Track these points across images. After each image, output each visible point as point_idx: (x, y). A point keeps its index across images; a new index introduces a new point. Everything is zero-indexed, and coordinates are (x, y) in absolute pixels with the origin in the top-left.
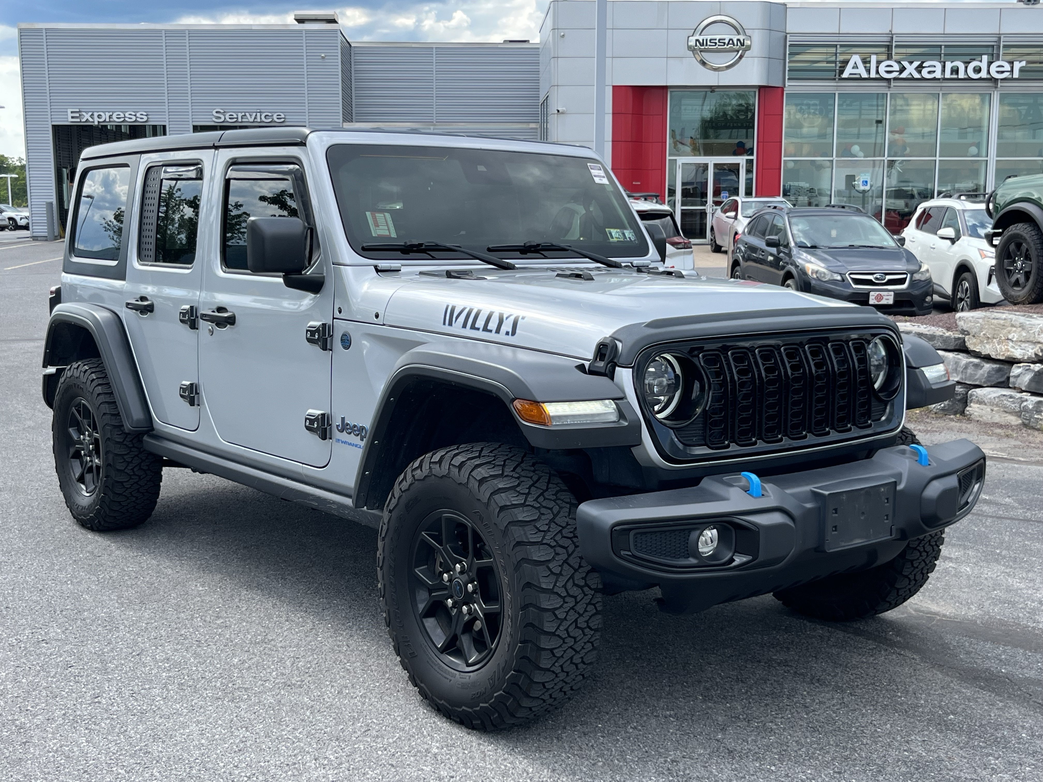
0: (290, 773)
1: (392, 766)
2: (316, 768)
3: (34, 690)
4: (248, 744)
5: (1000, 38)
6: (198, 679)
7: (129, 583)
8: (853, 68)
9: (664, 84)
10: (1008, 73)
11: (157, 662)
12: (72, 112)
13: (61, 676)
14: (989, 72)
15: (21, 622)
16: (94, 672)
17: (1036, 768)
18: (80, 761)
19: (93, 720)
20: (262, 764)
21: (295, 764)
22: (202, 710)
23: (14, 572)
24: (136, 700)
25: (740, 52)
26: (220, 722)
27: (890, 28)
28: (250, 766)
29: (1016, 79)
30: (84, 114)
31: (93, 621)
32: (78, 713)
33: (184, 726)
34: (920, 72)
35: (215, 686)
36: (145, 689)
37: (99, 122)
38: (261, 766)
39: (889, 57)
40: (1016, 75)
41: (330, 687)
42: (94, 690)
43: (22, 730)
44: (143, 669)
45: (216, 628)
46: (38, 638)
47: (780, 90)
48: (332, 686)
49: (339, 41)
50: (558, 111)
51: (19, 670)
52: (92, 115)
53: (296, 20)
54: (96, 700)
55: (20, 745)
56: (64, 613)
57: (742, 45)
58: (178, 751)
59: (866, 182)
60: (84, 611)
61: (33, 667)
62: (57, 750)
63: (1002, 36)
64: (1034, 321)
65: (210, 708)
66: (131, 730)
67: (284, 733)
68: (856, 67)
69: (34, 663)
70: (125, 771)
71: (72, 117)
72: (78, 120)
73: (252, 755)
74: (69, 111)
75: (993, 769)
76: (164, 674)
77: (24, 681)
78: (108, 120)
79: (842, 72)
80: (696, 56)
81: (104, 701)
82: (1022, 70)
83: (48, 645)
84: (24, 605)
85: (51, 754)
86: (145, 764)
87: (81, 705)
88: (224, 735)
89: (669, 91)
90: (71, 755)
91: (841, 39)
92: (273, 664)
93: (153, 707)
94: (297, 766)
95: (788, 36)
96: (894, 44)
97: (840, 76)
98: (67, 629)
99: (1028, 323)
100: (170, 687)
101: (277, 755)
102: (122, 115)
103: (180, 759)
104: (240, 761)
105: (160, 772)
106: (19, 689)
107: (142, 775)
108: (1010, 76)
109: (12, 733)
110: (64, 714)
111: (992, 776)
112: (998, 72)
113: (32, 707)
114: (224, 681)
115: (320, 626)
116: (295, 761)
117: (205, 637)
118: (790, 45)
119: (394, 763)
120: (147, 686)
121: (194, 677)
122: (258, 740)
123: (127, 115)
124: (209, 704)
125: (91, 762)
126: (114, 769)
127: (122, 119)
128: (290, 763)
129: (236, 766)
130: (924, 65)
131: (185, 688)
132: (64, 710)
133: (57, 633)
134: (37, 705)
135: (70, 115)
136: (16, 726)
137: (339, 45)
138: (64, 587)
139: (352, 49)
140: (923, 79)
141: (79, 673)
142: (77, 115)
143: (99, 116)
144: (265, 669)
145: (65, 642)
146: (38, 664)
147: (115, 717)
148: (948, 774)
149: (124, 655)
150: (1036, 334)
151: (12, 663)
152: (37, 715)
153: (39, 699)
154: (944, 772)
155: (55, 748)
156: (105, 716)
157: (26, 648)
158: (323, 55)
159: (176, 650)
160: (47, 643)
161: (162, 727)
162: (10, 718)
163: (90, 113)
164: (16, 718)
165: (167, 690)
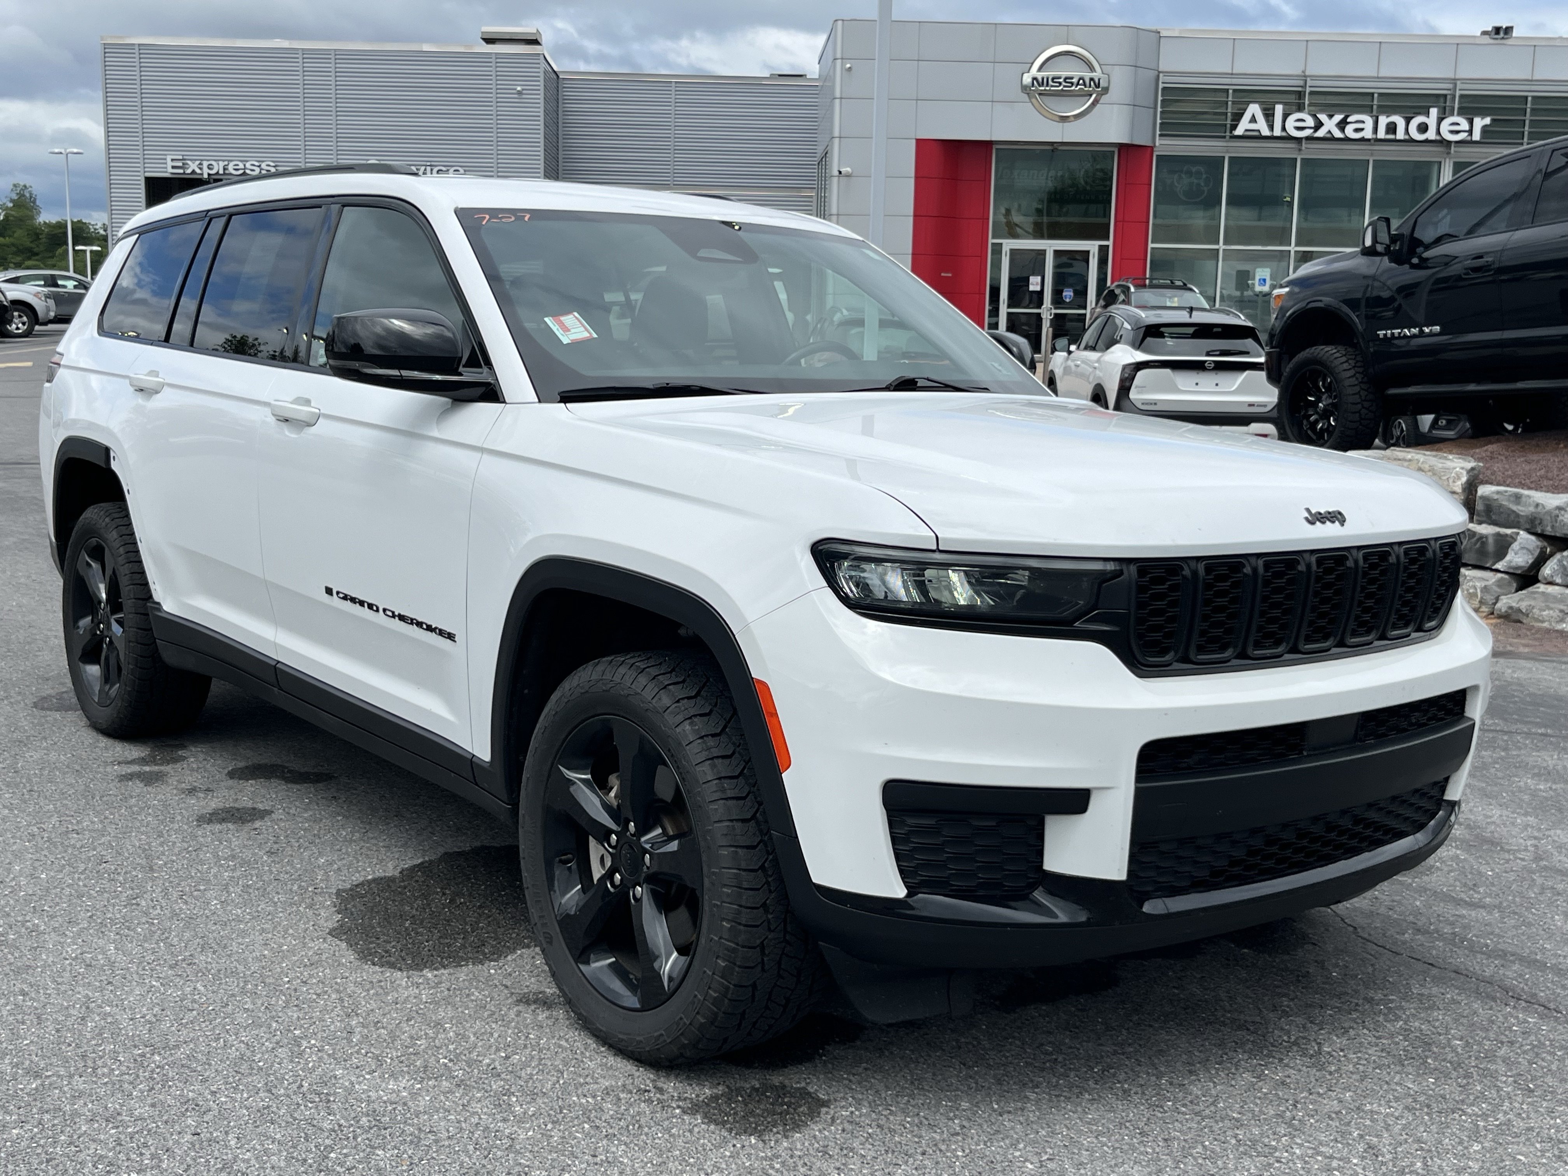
0: (372, 992)
1: (506, 987)
2: (407, 987)
3: (55, 887)
4: (324, 957)
5: (1455, 85)
6: (271, 880)
7: (195, 766)
8: (1250, 122)
9: (988, 139)
10: (1466, 134)
11: (219, 858)
12: (172, 160)
13: (92, 872)
14: (1438, 132)
15: (48, 807)
16: (135, 869)
17: (1340, 1011)
18: (104, 971)
19: (127, 924)
20: (339, 981)
21: (380, 981)
22: (270, 917)
23: (46, 748)
24: (186, 903)
25: (1094, 96)
26: (291, 931)
27: (1302, 68)
28: (323, 983)
29: (1476, 142)
30: (189, 162)
31: (142, 809)
32: (109, 916)
33: (243, 933)
34: (1342, 130)
35: (291, 890)
36: (199, 890)
37: (209, 175)
38: (336, 983)
39: (1300, 108)
40: (1477, 136)
41: (441, 894)
42: (133, 889)
43: (34, 934)
44: (200, 868)
45: (302, 822)
46: (67, 828)
47: (1149, 149)
48: (444, 894)
49: (542, 70)
50: (840, 172)
51: (37, 864)
52: (200, 164)
53: (484, 39)
54: (134, 902)
55: (29, 950)
56: (105, 799)
57: (1098, 86)
58: (232, 963)
59: (1264, 280)
60: (131, 797)
61: (56, 862)
62: (76, 957)
63: (1458, 82)
64: (1449, 464)
65: (281, 915)
66: (175, 936)
67: (372, 946)
68: (1253, 120)
69: (59, 856)
70: (161, 984)
71: (173, 167)
72: (181, 171)
73: (328, 971)
74: (169, 158)
75: (1283, 1011)
76: (226, 874)
77: (43, 876)
78: (221, 172)
79: (1234, 127)
80: (1034, 100)
81: (143, 903)
82: (1485, 130)
83: (80, 836)
84: (54, 788)
85: (68, 962)
86: (188, 976)
87: (114, 906)
88: (295, 945)
89: (995, 147)
90: (94, 963)
91: (1235, 81)
92: (369, 866)
93: (206, 911)
94: (382, 984)
95: (1161, 75)
96: (1308, 90)
97: (1231, 132)
98: (106, 818)
99: (1440, 465)
100: (232, 889)
101: (359, 971)
102: (241, 166)
103: (232, 972)
104: (311, 976)
105: (205, 986)
106: (35, 886)
107: (182, 989)
108: (1469, 138)
109: (21, 937)
110: (91, 917)
111: (1280, 1019)
112: (1452, 132)
113: (50, 907)
114: (303, 884)
115: (438, 823)
116: (381, 978)
117: (286, 832)
118: (1164, 89)
119: (509, 984)
120: (202, 888)
121: (265, 878)
122: (337, 954)
123: (248, 165)
124: (280, 910)
125: (117, 972)
126: (147, 981)
127: (241, 172)
128: (375, 981)
129: (305, 982)
130: (1349, 120)
131: (251, 891)
132: (91, 911)
133: (93, 822)
134: (58, 904)
135: (170, 164)
136: (27, 929)
137: (542, 75)
138: (109, 769)
139: (560, 81)
140: (1347, 139)
141: (116, 869)
142: (180, 164)
143: (210, 167)
144: (359, 872)
145: (102, 833)
146: (63, 857)
147: (156, 921)
148: (1223, 1016)
149: (176, 850)
150: (1451, 481)
151: (30, 856)
152: (56, 916)
153: (61, 898)
154: (1219, 1014)
155: (73, 955)
156: (144, 920)
157: (49, 839)
158: (519, 88)
159: (245, 846)
160: (78, 834)
161: (215, 934)
162: (19, 919)
163: (198, 162)
164: (28, 918)
165: (227, 892)
